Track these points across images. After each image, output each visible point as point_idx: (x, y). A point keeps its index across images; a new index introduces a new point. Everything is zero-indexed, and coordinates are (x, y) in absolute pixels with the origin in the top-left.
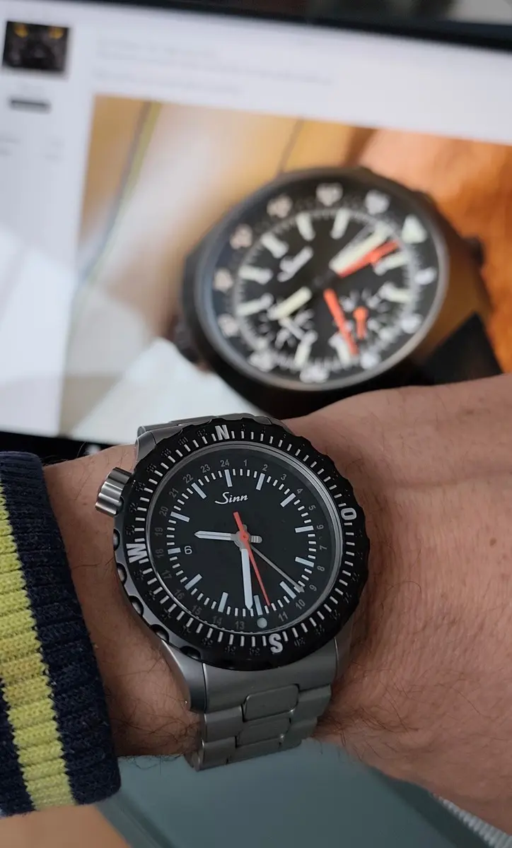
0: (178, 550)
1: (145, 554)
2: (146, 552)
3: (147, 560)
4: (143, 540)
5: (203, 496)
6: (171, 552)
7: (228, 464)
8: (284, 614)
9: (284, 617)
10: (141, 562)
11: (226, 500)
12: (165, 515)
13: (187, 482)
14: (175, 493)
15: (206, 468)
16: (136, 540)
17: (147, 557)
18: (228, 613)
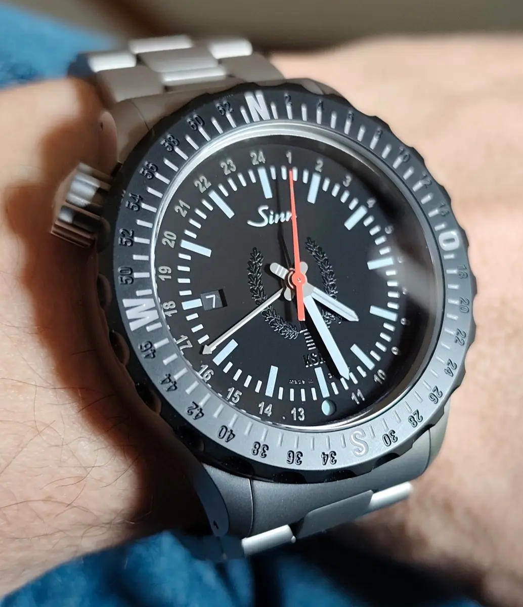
0: (197, 303)
1: (154, 315)
2: (156, 311)
3: (159, 325)
4: (149, 292)
5: (230, 213)
6: (186, 305)
7: (263, 160)
8: (359, 393)
9: (359, 399)
10: (149, 329)
11: (262, 220)
12: (172, 245)
13: (202, 190)
14: (184, 208)
15: (229, 166)
16: (138, 293)
17: (159, 320)
18: (280, 397)
